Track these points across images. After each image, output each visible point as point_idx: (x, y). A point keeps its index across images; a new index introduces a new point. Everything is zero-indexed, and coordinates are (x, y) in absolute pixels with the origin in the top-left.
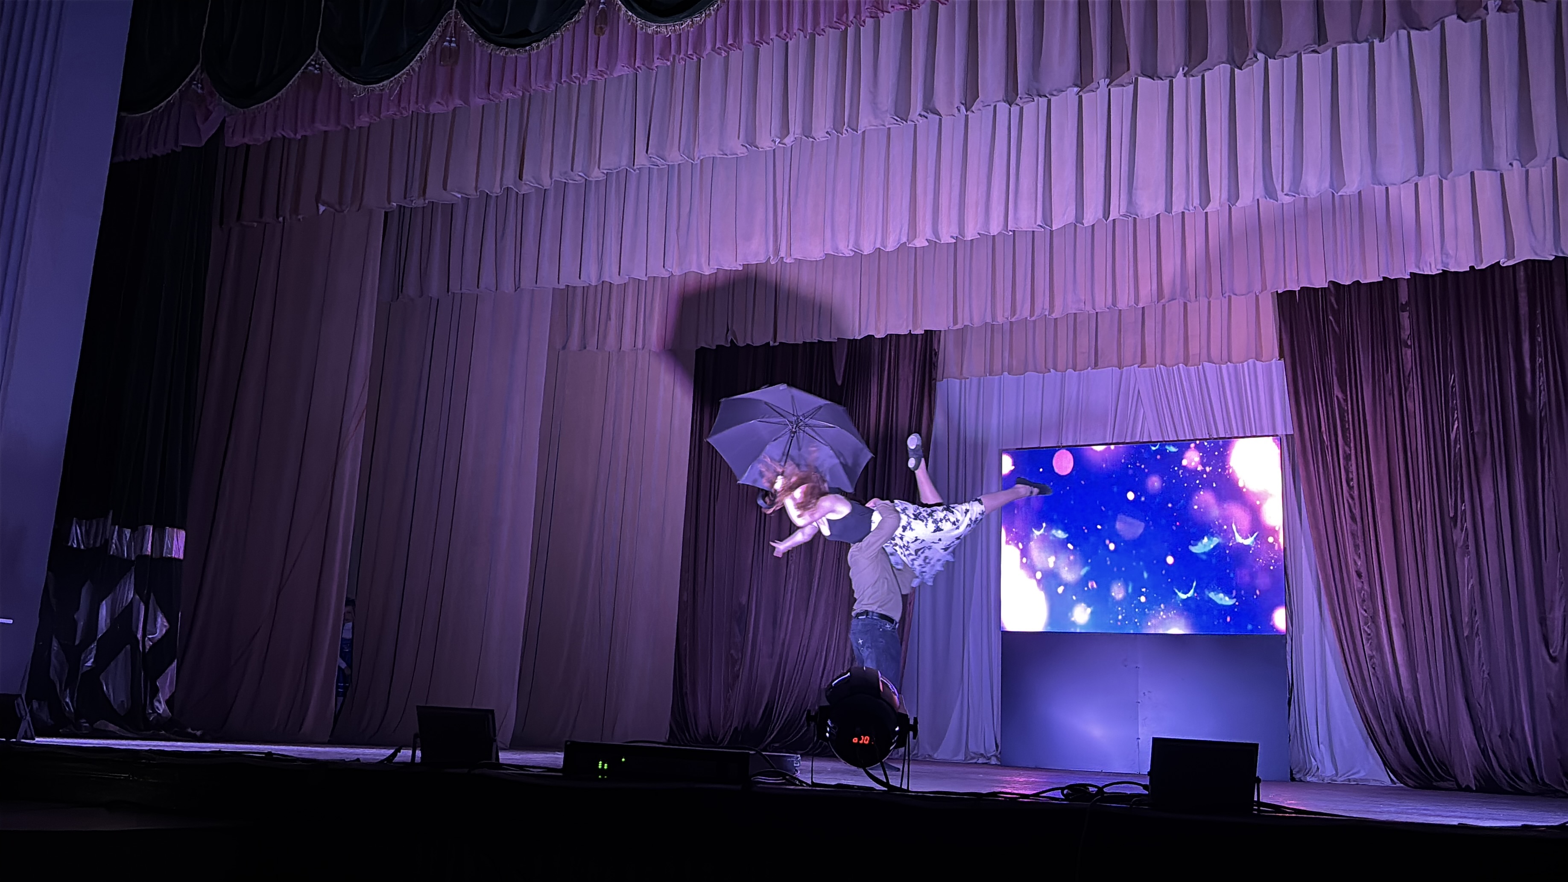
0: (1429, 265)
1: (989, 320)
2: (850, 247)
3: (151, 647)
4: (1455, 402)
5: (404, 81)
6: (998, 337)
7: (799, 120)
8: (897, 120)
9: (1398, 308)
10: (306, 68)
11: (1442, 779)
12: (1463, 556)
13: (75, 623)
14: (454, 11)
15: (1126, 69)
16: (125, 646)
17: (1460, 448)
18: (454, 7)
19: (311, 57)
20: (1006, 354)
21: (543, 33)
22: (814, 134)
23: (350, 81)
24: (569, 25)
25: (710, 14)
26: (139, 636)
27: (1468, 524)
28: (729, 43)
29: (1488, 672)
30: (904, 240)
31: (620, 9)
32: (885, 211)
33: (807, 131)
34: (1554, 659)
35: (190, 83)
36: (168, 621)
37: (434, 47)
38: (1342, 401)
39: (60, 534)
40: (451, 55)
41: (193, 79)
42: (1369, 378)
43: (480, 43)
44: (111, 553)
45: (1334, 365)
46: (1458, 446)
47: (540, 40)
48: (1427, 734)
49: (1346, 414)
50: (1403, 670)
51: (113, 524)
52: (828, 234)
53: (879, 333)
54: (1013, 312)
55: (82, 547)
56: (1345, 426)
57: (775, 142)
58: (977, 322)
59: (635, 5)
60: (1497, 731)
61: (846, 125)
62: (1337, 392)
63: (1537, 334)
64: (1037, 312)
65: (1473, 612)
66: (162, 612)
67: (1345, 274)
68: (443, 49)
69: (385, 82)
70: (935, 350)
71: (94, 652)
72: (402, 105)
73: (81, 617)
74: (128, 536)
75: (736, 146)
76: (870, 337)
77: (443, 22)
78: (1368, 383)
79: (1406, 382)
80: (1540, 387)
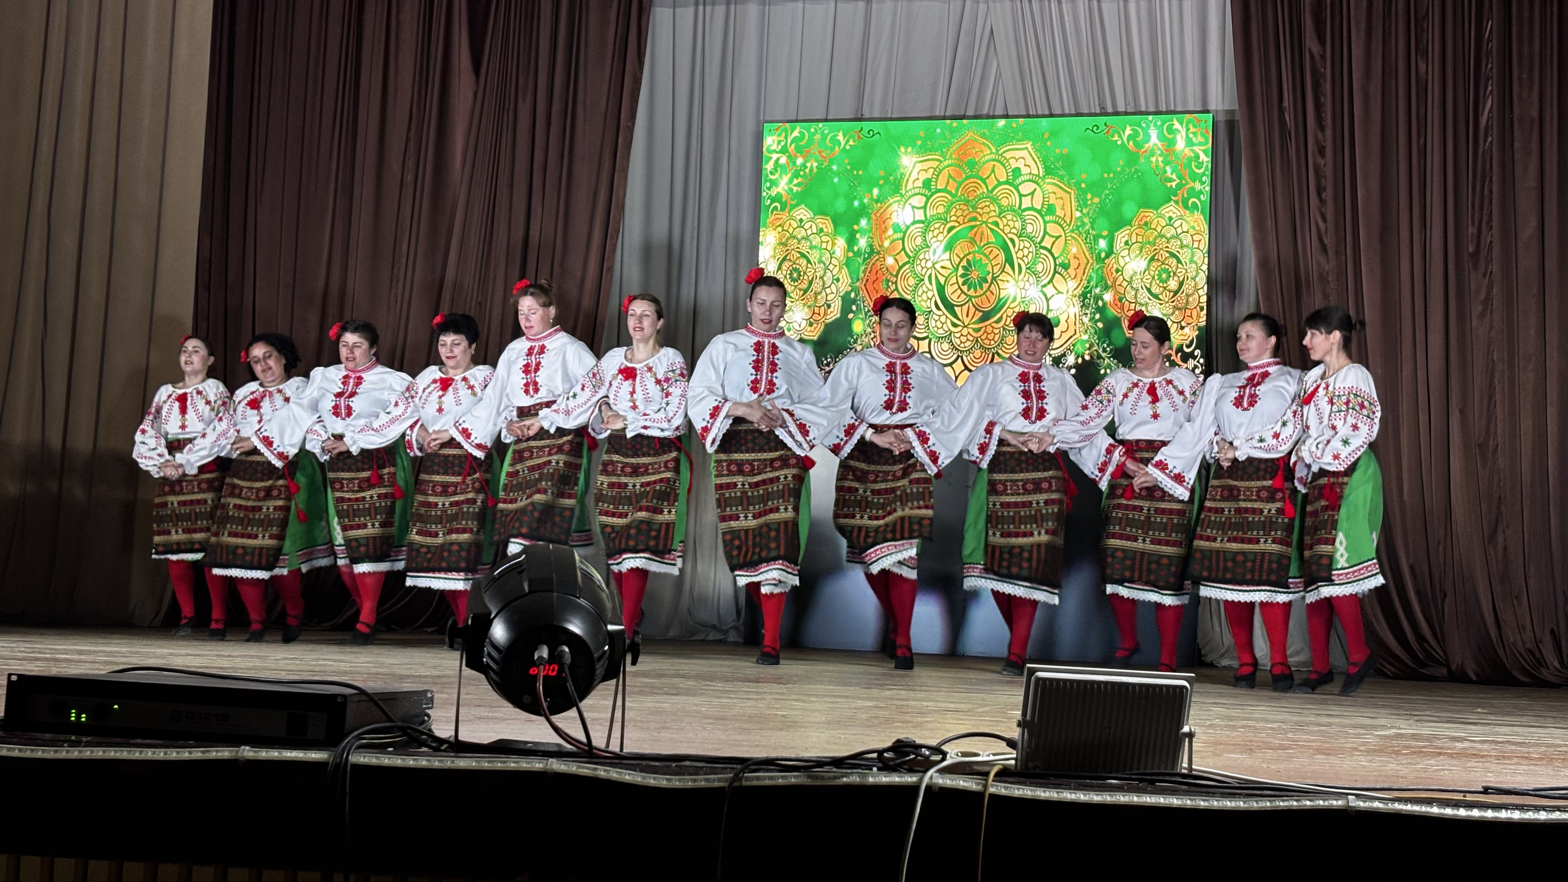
4: (1489, 66)
27: (1495, 266)
38: (1317, 57)
42: (1360, 23)
46: (1490, 140)
49: (1322, 80)
56: (1319, 99)
62: (1311, 43)
79: (1418, 30)
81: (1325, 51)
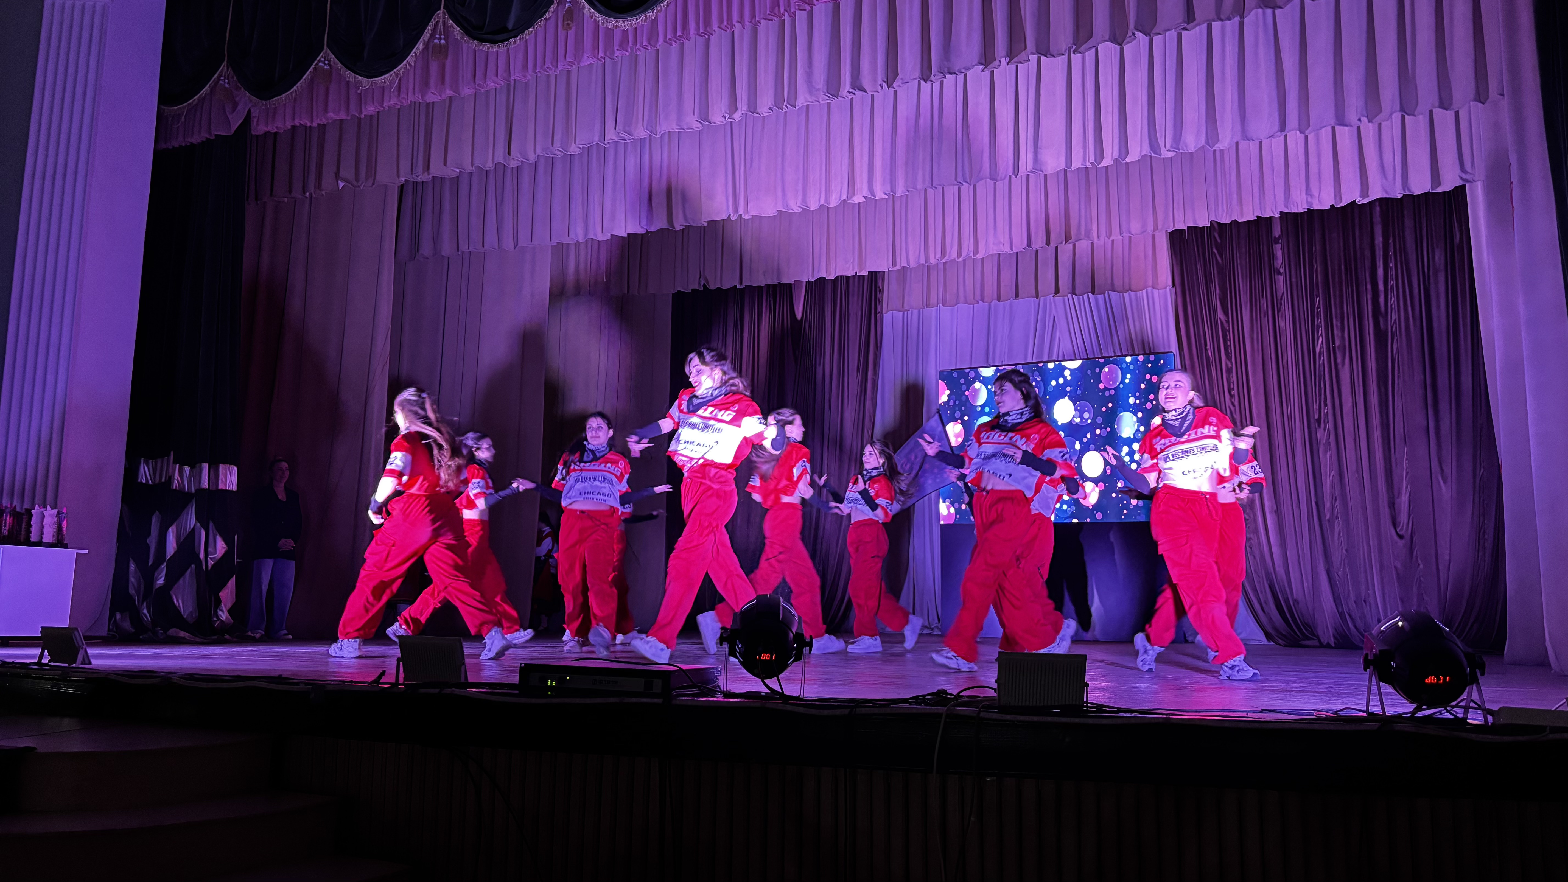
0: (1296, 204)
1: (922, 261)
2: (799, 204)
3: (213, 566)
4: (1319, 320)
5: (402, 75)
6: (934, 274)
7: (745, 98)
8: (829, 97)
9: (1271, 241)
10: (317, 64)
11: (1308, 639)
12: (1325, 452)
13: (148, 547)
14: (441, 11)
15: (1023, 47)
16: (191, 566)
17: (1324, 360)
18: (442, 8)
19: (321, 54)
20: (941, 290)
21: (519, 29)
22: (759, 110)
23: (357, 76)
24: (541, 22)
25: (661, 9)
26: (202, 555)
27: (1330, 425)
28: (678, 35)
29: (1346, 547)
30: (844, 197)
31: (584, 7)
32: (828, 172)
33: (753, 107)
34: (1401, 537)
35: (219, 78)
36: (226, 543)
37: (427, 45)
38: (1224, 322)
39: (131, 471)
40: (442, 51)
41: (220, 75)
42: (1247, 303)
43: (465, 40)
44: (174, 487)
45: (1218, 292)
46: (1322, 358)
47: (516, 36)
48: (1296, 601)
49: (1228, 333)
50: (1276, 550)
51: (175, 462)
52: (780, 194)
53: (829, 275)
54: (944, 254)
55: (150, 482)
56: (1227, 343)
57: (725, 118)
58: (913, 264)
59: (596, 3)
60: (1353, 597)
61: (785, 102)
62: (1220, 315)
63: (1389, 261)
64: (964, 254)
65: (1334, 499)
66: (221, 536)
67: (1225, 214)
68: (435, 45)
69: (386, 76)
70: (879, 287)
71: (164, 573)
72: (402, 96)
73: (152, 541)
74: (188, 473)
75: (692, 122)
76: (822, 280)
77: (433, 22)
78: (1246, 307)
79: (1279, 305)
80: (1391, 305)
81: (1228, 318)
